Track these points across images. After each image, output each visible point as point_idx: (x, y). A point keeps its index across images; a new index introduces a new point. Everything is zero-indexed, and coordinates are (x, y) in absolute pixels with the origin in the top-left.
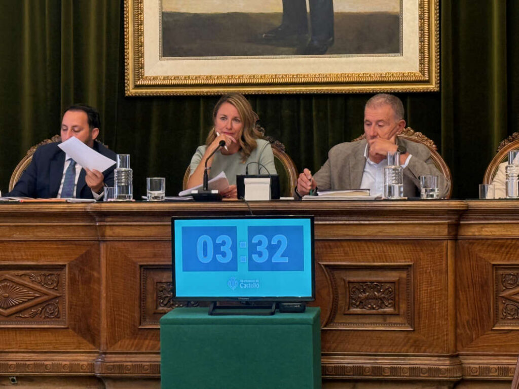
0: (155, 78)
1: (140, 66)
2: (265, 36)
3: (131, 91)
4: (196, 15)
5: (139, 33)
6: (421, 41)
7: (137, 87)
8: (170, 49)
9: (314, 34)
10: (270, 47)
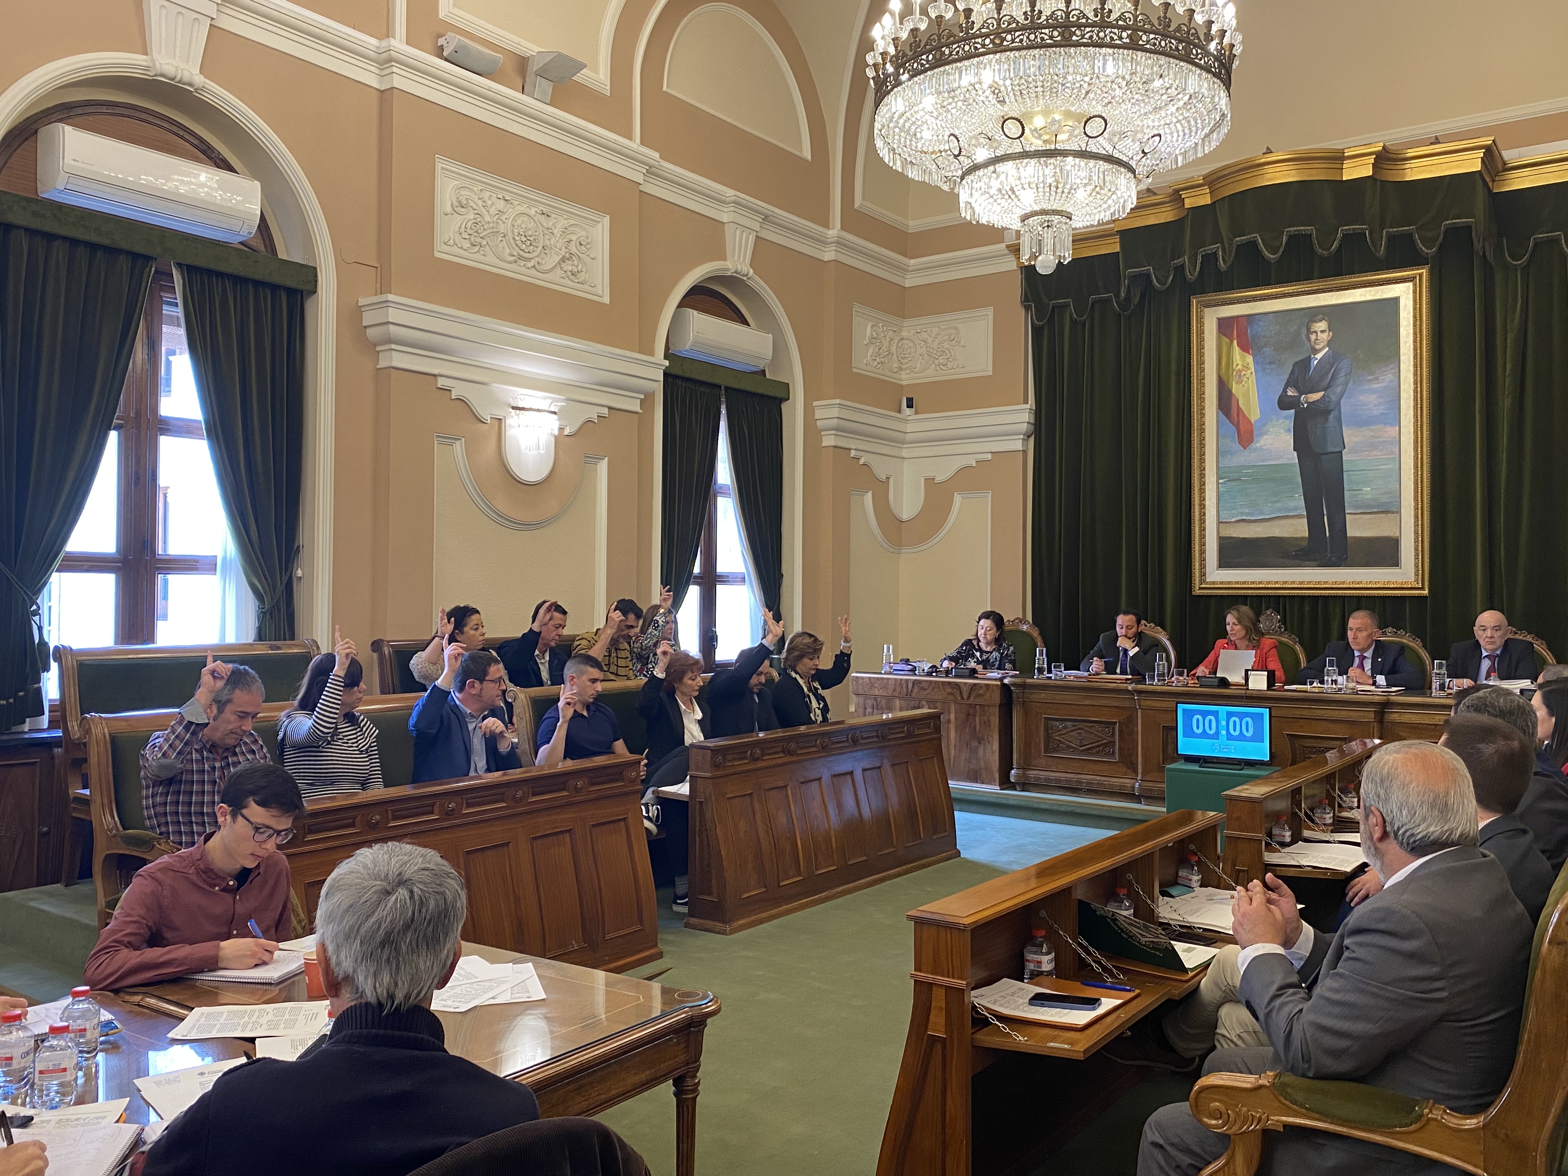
0: (1214, 583)
1: (1203, 575)
2: (1294, 554)
3: (1197, 592)
4: (1244, 539)
5: (1202, 552)
6: (1416, 558)
7: (1200, 588)
8: (1224, 563)
9: (1332, 553)
10: (1298, 562)
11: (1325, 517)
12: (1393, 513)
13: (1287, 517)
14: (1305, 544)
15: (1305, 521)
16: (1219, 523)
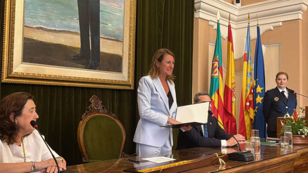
1: (10, 66)
2: (73, 58)
3: (5, 80)
7: (8, 77)
8: (27, 58)
9: (92, 60)
11: (90, 37)
12: (120, 41)
14: (78, 52)
15: (79, 37)
16: (25, 26)
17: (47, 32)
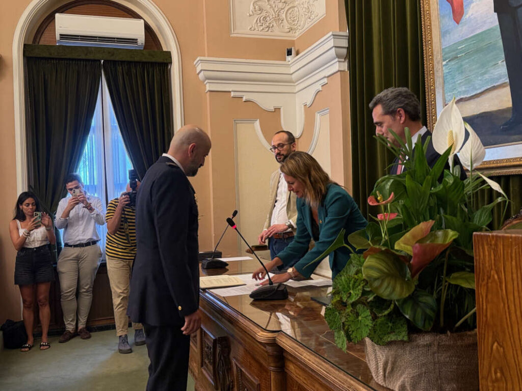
2: (503, 128)
10: (506, 137)
13: (494, 88)
15: (508, 90)
17: (467, 102)
